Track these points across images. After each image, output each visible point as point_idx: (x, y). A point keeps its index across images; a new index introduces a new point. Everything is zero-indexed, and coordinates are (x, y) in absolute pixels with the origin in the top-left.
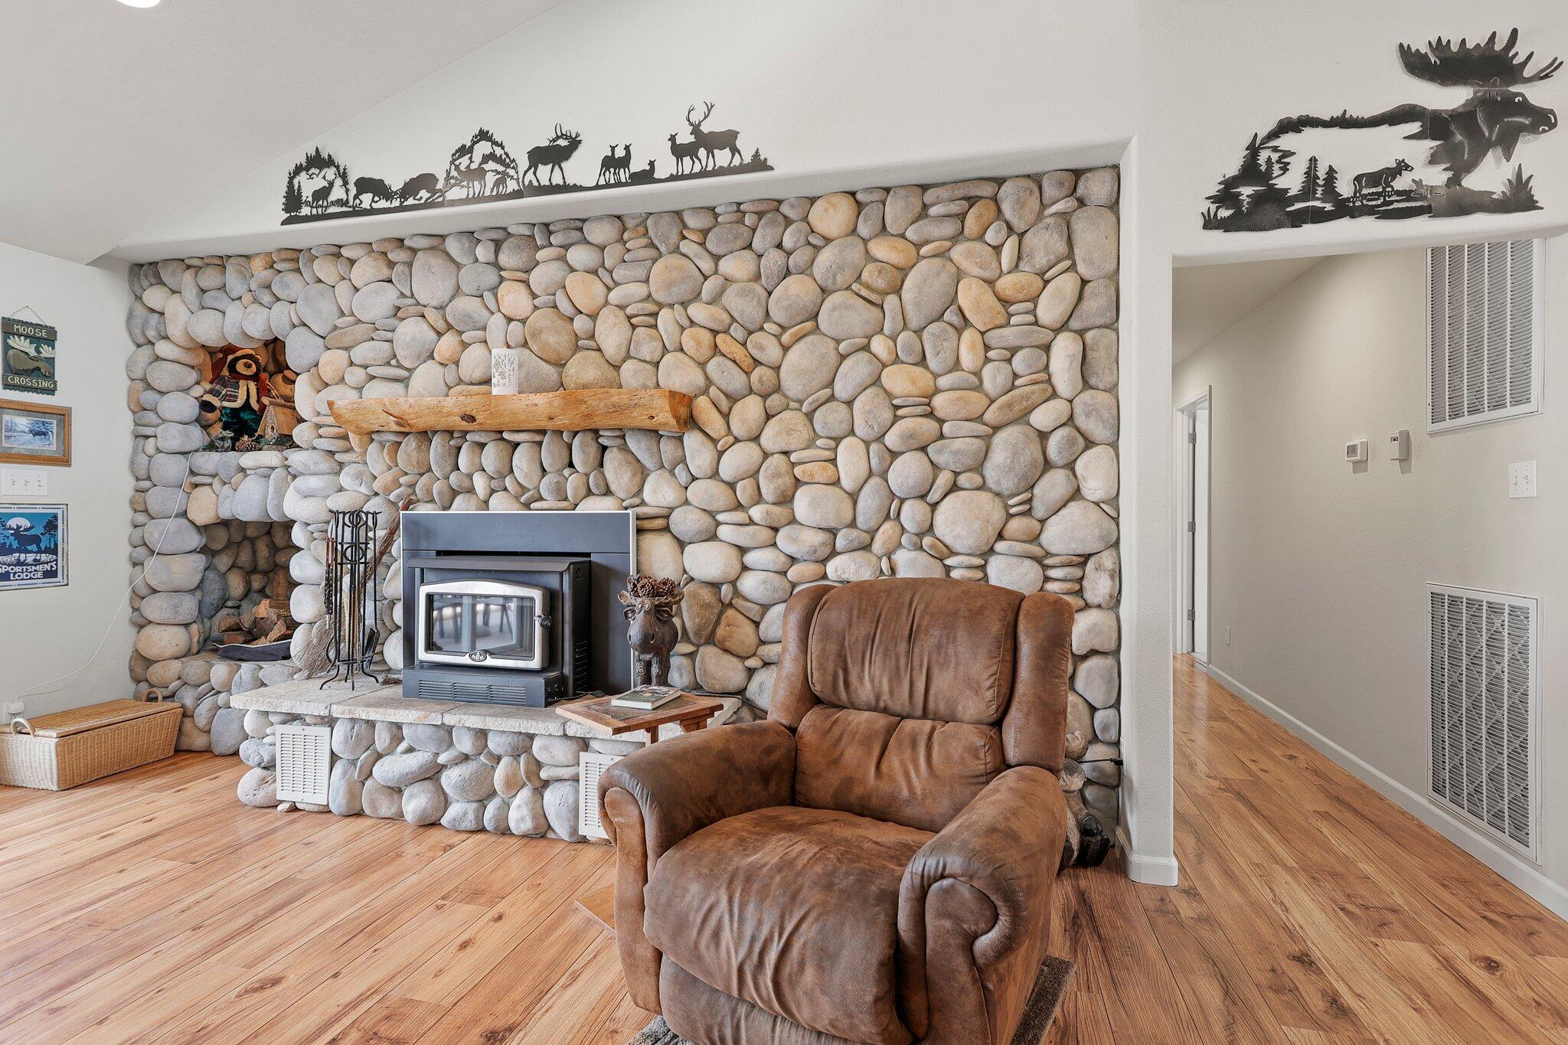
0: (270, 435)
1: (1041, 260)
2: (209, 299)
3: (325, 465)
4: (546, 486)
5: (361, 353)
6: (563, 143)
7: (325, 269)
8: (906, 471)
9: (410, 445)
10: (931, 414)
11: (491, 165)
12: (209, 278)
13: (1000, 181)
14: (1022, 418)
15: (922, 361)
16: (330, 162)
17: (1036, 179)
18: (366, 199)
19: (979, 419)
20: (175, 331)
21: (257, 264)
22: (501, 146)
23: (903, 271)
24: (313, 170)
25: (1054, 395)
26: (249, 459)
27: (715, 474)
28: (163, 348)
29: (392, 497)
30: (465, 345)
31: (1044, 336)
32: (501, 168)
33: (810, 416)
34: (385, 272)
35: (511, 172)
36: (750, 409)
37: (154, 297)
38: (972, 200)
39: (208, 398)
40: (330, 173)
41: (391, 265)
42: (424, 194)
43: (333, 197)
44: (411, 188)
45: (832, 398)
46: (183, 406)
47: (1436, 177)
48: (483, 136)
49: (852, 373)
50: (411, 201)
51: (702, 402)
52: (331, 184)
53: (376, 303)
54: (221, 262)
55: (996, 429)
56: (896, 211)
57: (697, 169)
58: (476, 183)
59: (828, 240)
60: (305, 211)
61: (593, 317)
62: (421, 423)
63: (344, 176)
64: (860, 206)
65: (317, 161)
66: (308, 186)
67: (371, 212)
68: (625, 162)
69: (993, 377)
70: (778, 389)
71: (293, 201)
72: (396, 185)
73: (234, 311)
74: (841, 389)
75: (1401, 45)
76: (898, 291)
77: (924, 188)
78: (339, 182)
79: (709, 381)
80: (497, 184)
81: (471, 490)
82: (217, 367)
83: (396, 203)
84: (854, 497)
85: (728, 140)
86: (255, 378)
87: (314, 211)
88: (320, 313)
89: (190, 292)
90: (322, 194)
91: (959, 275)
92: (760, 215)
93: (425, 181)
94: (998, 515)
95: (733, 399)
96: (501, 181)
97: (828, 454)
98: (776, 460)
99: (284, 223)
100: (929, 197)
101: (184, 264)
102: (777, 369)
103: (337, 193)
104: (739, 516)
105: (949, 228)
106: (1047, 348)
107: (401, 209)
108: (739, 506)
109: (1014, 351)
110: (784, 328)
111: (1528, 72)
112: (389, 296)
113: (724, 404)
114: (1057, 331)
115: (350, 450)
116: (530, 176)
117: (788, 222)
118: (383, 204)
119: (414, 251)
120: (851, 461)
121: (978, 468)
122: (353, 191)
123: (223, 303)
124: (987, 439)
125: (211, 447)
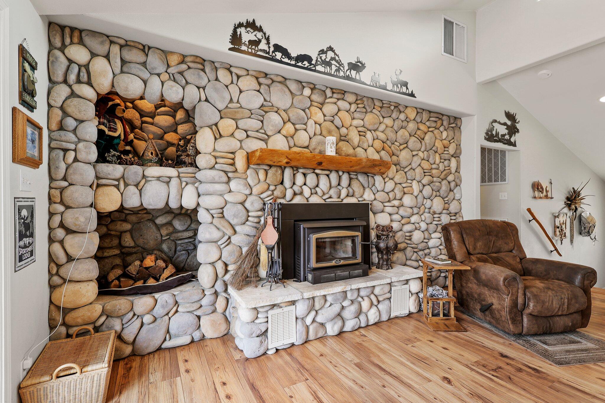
1: (450, 138)
2: (131, 68)
4: (332, 192)
5: (243, 123)
6: (360, 65)
8: (427, 191)
10: (431, 175)
11: (333, 62)
12: (132, 55)
13: (443, 115)
14: (446, 178)
15: (429, 160)
16: (260, 29)
17: (449, 117)
18: (279, 55)
19: (440, 177)
21: (174, 60)
22: (338, 56)
23: (425, 134)
24: (248, 29)
25: (452, 173)
27: (384, 190)
29: (262, 196)
30: (296, 130)
31: (450, 157)
32: (338, 65)
33: (406, 173)
34: (258, 88)
35: (342, 68)
38: (438, 118)
39: (102, 128)
40: (259, 35)
41: (260, 84)
42: (306, 63)
43: (260, 47)
44: (300, 58)
45: (412, 168)
47: (507, 137)
48: (331, 49)
49: (415, 161)
50: (300, 64)
52: (260, 41)
54: (143, 48)
55: (442, 180)
56: (424, 116)
57: (398, 90)
58: (328, 67)
59: (410, 120)
60: (244, 48)
61: (347, 129)
62: (297, 163)
63: (268, 39)
64: (417, 112)
65: (253, 26)
66: (246, 36)
69: (442, 167)
70: (399, 164)
71: (236, 40)
72: (294, 54)
75: (505, 112)
76: (424, 139)
77: (430, 112)
78: (264, 41)
79: (381, 158)
80: (336, 70)
81: (301, 193)
83: (293, 62)
84: (417, 198)
85: (406, 84)
86: (121, 118)
87: (250, 50)
90: (254, 43)
91: (436, 138)
92: (394, 107)
94: (443, 203)
96: (338, 70)
97: (410, 185)
99: (230, 49)
100: (431, 115)
102: (399, 157)
103: (263, 46)
104: (390, 204)
105: (434, 125)
106: (450, 161)
107: (295, 66)
108: (390, 201)
109: (445, 160)
110: (401, 145)
111: (517, 122)
112: (259, 99)
114: (452, 156)
115: (236, 171)
116: (348, 73)
117: (400, 112)
118: (286, 60)
119: (272, 81)
120: (415, 187)
121: (439, 191)
122: (272, 49)
123: (144, 74)
124: (441, 183)
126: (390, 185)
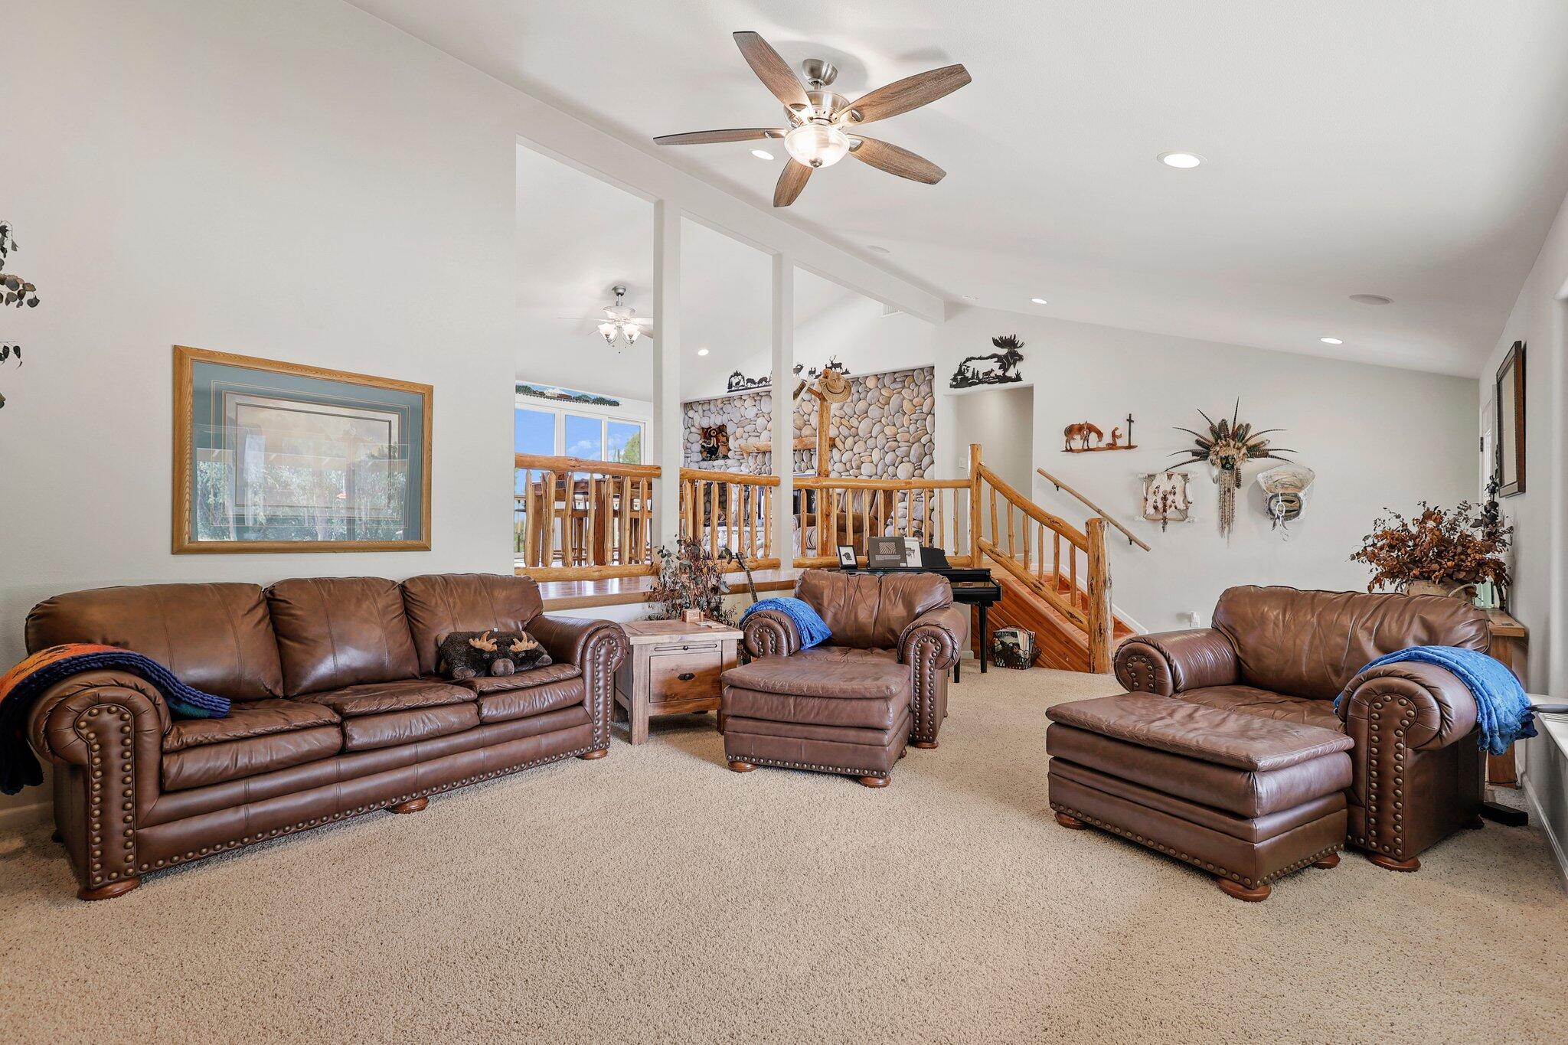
0: (721, 455)
1: (923, 394)
2: (705, 414)
3: (737, 464)
5: (746, 429)
6: (799, 367)
7: (738, 403)
8: (889, 458)
9: (760, 456)
10: (896, 441)
12: (706, 407)
13: (914, 370)
14: (919, 440)
15: (894, 425)
16: (740, 374)
17: (922, 369)
18: (749, 384)
19: (908, 441)
20: (696, 424)
21: (719, 402)
23: (890, 398)
24: (735, 376)
25: (928, 433)
26: (716, 463)
27: (841, 461)
28: (693, 429)
31: (924, 416)
33: (866, 442)
34: (754, 403)
36: (850, 441)
37: (691, 413)
38: (907, 376)
39: (704, 444)
40: (740, 377)
41: (755, 401)
42: (764, 383)
43: (740, 384)
44: (761, 381)
45: (871, 437)
46: (697, 447)
47: (1000, 373)
49: (877, 429)
50: (761, 385)
51: (837, 440)
52: (740, 380)
53: (751, 412)
54: (709, 402)
55: (913, 444)
56: (887, 381)
59: (871, 389)
60: (733, 388)
61: (809, 415)
62: (763, 449)
63: (743, 378)
64: (879, 379)
65: (737, 374)
66: (734, 381)
67: (751, 388)
68: (815, 372)
69: (912, 429)
70: (858, 435)
71: (730, 386)
72: (757, 381)
73: (713, 417)
74: (874, 434)
75: (993, 339)
76: (889, 404)
77: (895, 373)
78: (742, 380)
79: (840, 433)
82: (705, 434)
83: (757, 385)
84: (876, 466)
85: (839, 365)
86: (716, 436)
87: (736, 388)
88: (736, 418)
89: (701, 412)
90: (738, 383)
91: (904, 398)
92: (853, 382)
93: (764, 379)
94: (912, 469)
95: (846, 438)
97: (870, 454)
98: (857, 456)
99: (729, 392)
100: (896, 376)
101: (698, 402)
102: (857, 428)
103: (742, 383)
104: (847, 473)
105: (900, 386)
106: (925, 420)
107: (758, 387)
108: (848, 471)
109: (917, 421)
110: (859, 416)
111: (1018, 346)
112: (755, 410)
113: (843, 440)
114: (928, 414)
115: (744, 459)
117: (861, 384)
118: (754, 386)
119: (762, 396)
120: (876, 455)
121: (908, 456)
122: (746, 382)
123: (710, 414)
124: (910, 447)
125: (704, 460)
126: (846, 456)
